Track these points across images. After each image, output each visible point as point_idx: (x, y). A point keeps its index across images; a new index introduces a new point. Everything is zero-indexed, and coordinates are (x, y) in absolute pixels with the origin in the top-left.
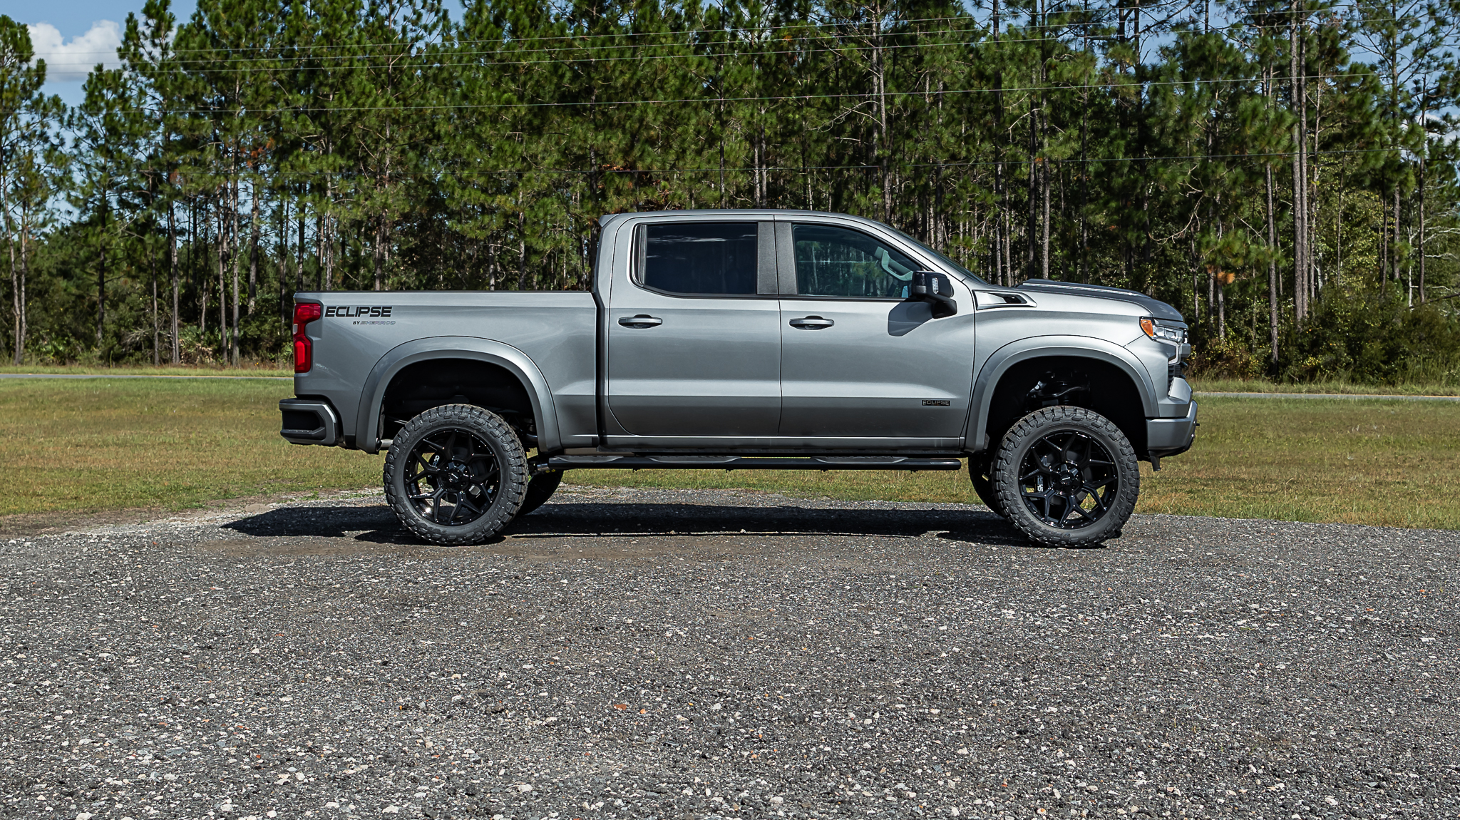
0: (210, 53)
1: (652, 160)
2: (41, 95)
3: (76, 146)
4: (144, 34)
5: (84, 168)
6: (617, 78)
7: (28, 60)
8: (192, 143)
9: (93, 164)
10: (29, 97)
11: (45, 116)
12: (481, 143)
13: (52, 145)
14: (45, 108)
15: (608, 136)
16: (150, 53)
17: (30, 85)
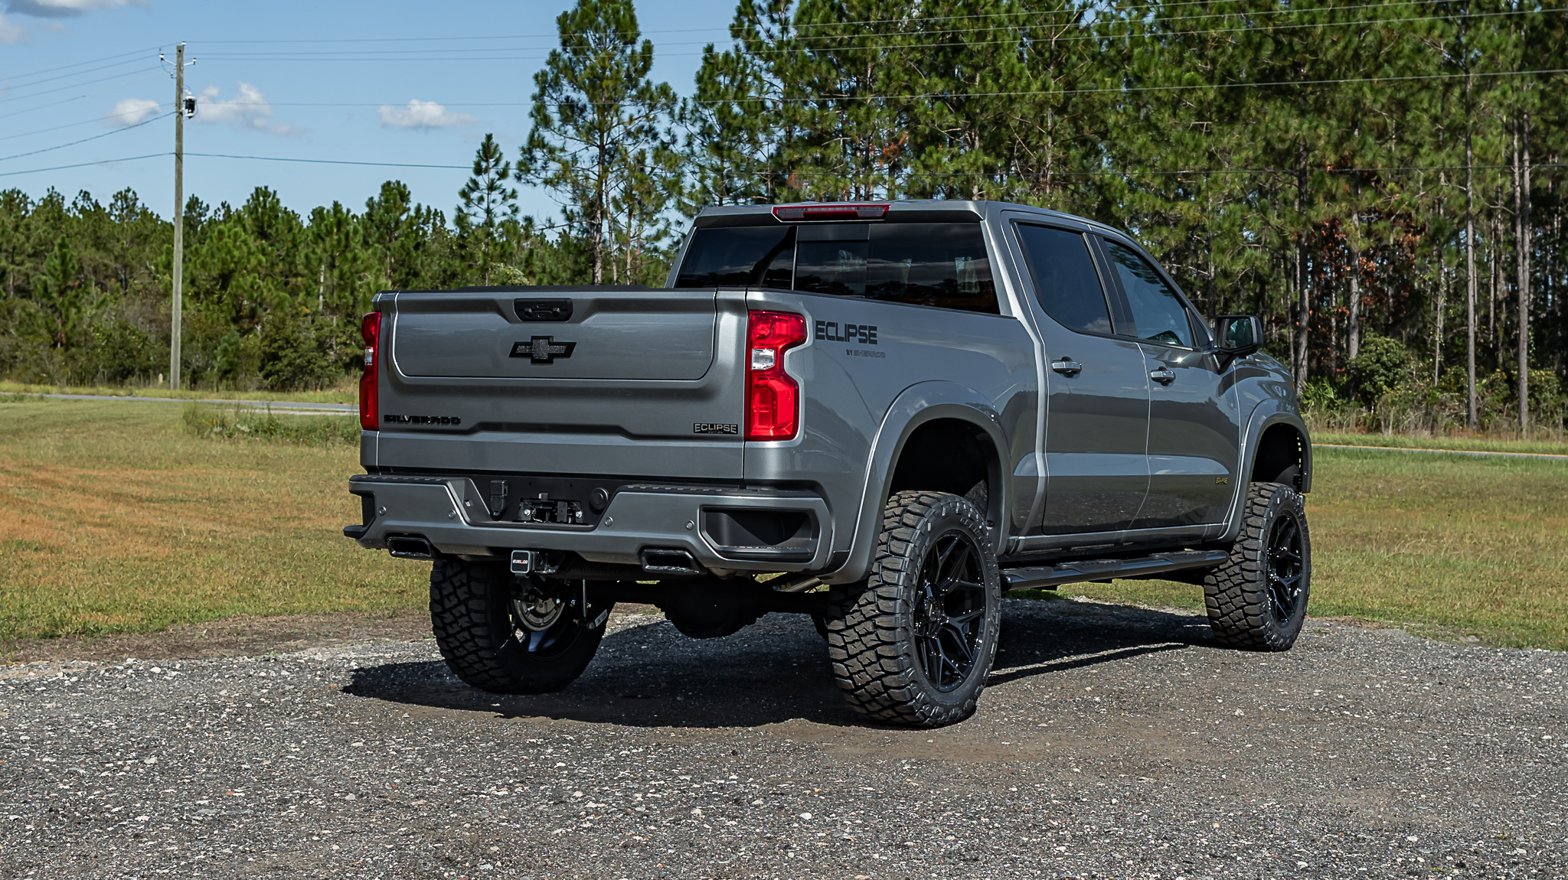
0: (835, 29)
1: (1374, 155)
2: (648, 83)
3: (689, 144)
4: (760, 8)
5: (697, 170)
6: (1327, 49)
7: (633, 42)
8: (818, 139)
9: (708, 166)
10: (635, 86)
11: (652, 107)
12: (1161, 138)
13: (663, 143)
14: (651, 98)
15: (1315, 124)
16: (768, 31)
17: (636, 71)
